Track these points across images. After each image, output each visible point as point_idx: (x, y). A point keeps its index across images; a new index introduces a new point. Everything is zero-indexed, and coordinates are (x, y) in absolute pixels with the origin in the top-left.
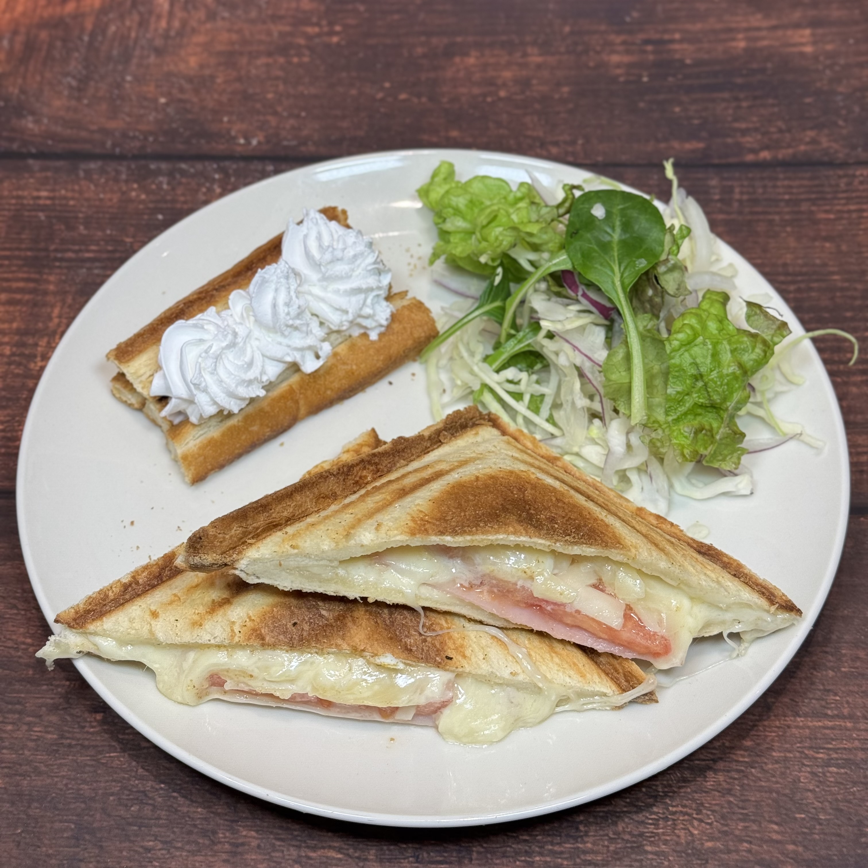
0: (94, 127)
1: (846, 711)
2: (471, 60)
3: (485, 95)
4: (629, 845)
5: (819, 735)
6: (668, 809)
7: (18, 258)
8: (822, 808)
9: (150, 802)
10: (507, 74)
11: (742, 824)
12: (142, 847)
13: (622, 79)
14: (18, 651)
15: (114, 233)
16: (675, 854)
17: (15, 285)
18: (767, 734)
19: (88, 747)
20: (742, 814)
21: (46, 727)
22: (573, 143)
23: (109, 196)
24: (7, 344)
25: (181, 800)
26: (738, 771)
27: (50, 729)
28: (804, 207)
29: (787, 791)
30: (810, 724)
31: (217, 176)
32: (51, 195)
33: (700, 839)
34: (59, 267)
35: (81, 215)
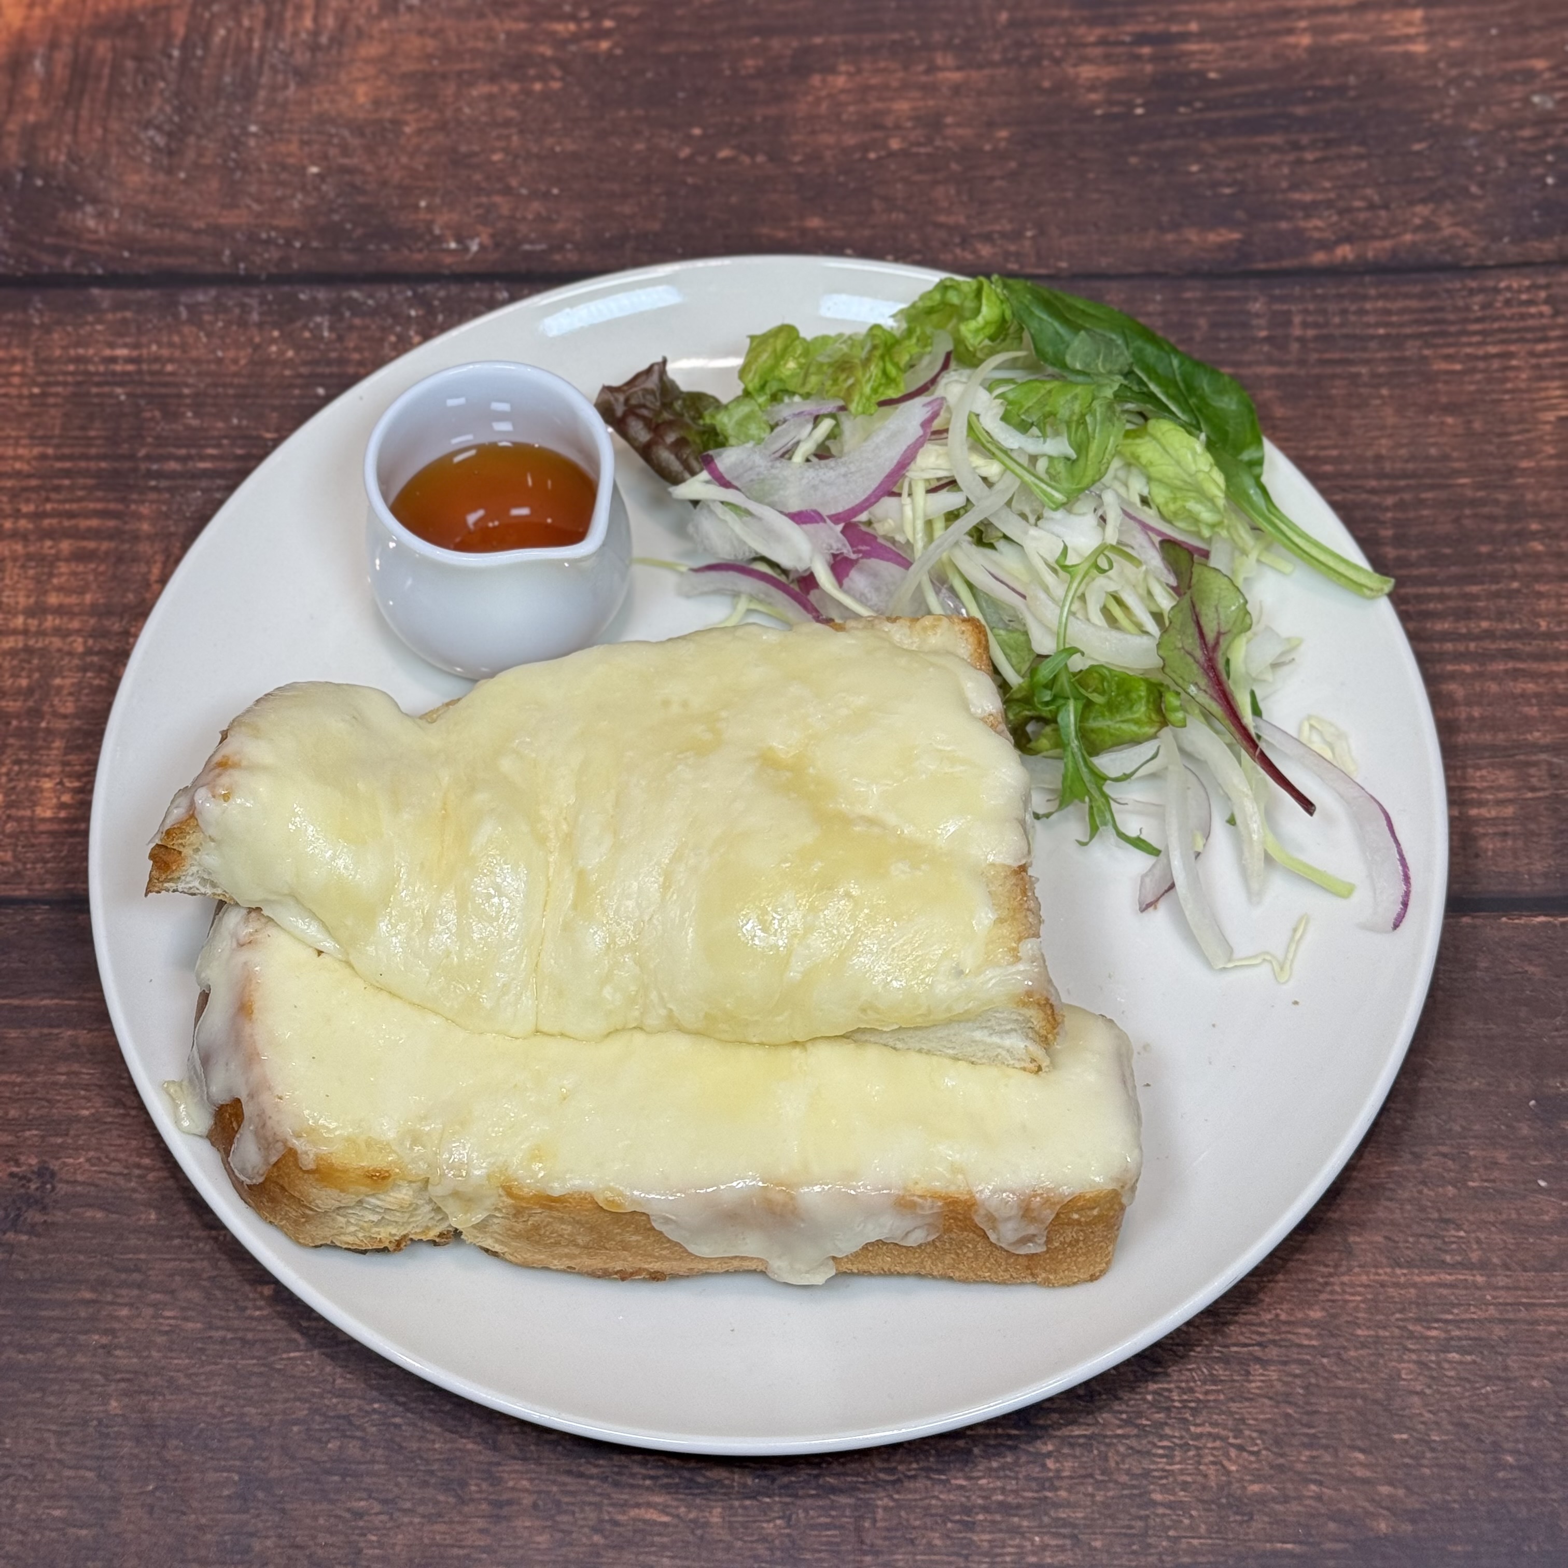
0: (199, 224)
1: (1475, 1256)
2: (840, 81)
3: (864, 148)
4: (1126, 1492)
5: (1431, 1298)
6: (1188, 1430)
7: (86, 473)
8: (1437, 1423)
9: (358, 1434)
10: (902, 106)
11: (1308, 1453)
12: (348, 1510)
13: (1099, 112)
14: (130, 1181)
15: (245, 423)
16: (1200, 1506)
17: (84, 524)
18: (1348, 1297)
19: (252, 1343)
20: (1306, 1435)
21: (183, 1309)
22: (1017, 235)
23: (231, 354)
24: (78, 632)
25: (407, 1430)
26: (1301, 1362)
27: (190, 1313)
28: (1411, 349)
29: (1380, 1395)
30: (1417, 1279)
31: (413, 313)
32: (135, 353)
33: (1241, 1480)
34: (155, 489)
35: (186, 391)
